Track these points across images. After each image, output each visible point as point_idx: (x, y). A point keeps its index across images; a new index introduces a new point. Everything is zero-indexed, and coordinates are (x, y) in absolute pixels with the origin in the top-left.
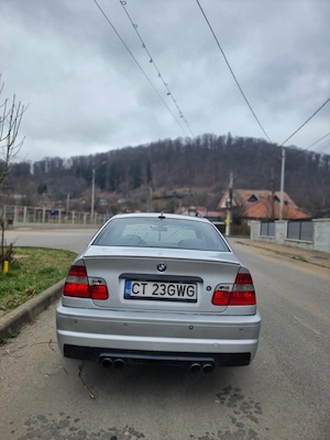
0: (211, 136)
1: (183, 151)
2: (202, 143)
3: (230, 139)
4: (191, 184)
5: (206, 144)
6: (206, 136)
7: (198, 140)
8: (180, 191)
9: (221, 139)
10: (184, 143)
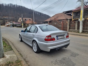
0: (12, 4)
1: (5, 7)
2: (10, 6)
3: (17, 6)
4: (8, 16)
5: (11, 6)
6: (10, 4)
7: (9, 5)
8: (5, 18)
9: (15, 5)
10: (4, 5)
